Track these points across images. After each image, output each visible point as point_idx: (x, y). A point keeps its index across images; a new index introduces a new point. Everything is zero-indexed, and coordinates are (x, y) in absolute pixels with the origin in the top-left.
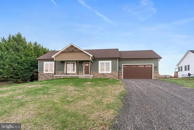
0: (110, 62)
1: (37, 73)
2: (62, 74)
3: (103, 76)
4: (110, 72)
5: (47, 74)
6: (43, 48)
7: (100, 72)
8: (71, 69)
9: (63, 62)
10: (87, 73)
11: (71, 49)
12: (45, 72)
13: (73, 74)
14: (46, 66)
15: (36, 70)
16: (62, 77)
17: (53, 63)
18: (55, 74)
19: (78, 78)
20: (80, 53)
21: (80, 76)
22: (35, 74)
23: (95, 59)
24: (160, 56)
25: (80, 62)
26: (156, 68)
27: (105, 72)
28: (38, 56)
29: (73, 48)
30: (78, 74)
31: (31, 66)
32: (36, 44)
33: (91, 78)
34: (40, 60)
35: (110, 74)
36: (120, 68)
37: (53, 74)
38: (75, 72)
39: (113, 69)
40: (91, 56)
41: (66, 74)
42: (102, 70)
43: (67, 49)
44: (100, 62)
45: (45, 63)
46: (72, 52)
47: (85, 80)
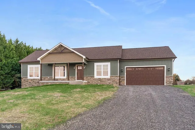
0: (109, 64)
1: (20, 78)
2: (49, 80)
3: (99, 82)
4: (109, 77)
5: (32, 80)
6: (25, 46)
7: (96, 76)
8: (60, 74)
9: (50, 65)
10: (81, 77)
11: (59, 50)
12: (29, 77)
13: (64, 80)
14: (30, 70)
15: (18, 75)
16: (50, 84)
17: (39, 66)
18: (41, 80)
19: (68, 84)
20: (72, 54)
21: (71, 82)
22: (18, 80)
23: (90, 62)
24: (174, 55)
25: (71, 66)
26: (169, 70)
27: (102, 77)
28: (20, 57)
29: (62, 49)
30: (69, 80)
31: (13, 70)
32: (17, 41)
33: (84, 84)
34: (24, 63)
35: (108, 80)
36: (121, 71)
37: (39, 79)
38: (65, 77)
39: (113, 72)
40: (84, 57)
41: (55, 79)
42: (99, 73)
43: (56, 49)
44: (96, 64)
45: (29, 66)
46: (61, 52)
47: (75, 86)
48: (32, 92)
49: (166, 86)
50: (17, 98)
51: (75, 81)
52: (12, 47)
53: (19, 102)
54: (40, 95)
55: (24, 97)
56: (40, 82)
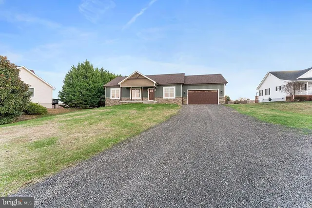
0: (174, 88)
1: (104, 99)
2: (127, 100)
3: (167, 101)
4: (174, 97)
5: (113, 100)
6: (109, 73)
7: (164, 97)
8: (136, 95)
9: (128, 89)
10: (152, 98)
11: (136, 77)
12: (111, 98)
13: (138, 100)
14: (112, 93)
15: (103, 96)
16: (128, 103)
17: (120, 89)
18: (121, 100)
19: (142, 103)
20: (145, 80)
21: (145, 102)
22: (103, 100)
23: (159, 86)
24: (226, 81)
25: (145, 89)
26: (222, 92)
27: (169, 98)
28: (105, 82)
29: (138, 75)
30: (143, 100)
31: (99, 92)
32: (102, 70)
33: (155, 103)
34: (107, 87)
35: (174, 100)
36: (184, 93)
38: (140, 98)
39: (178, 94)
40: (155, 82)
41: (132, 100)
42: (166, 95)
43: (133, 76)
44: (164, 88)
45: (111, 89)
46: (137, 78)
47: (147, 105)
48: (114, 110)
49: (220, 105)
50: (102, 114)
51: (147, 101)
52: (98, 74)
53: (104, 117)
54: (120, 112)
55: (107, 114)
56: (120, 101)
